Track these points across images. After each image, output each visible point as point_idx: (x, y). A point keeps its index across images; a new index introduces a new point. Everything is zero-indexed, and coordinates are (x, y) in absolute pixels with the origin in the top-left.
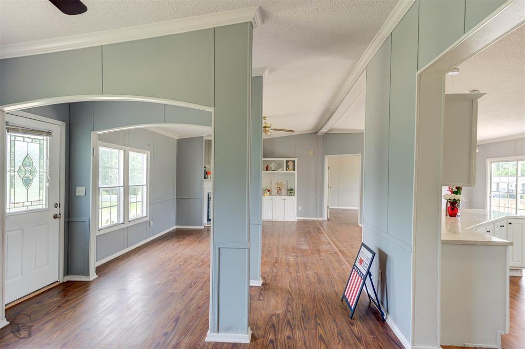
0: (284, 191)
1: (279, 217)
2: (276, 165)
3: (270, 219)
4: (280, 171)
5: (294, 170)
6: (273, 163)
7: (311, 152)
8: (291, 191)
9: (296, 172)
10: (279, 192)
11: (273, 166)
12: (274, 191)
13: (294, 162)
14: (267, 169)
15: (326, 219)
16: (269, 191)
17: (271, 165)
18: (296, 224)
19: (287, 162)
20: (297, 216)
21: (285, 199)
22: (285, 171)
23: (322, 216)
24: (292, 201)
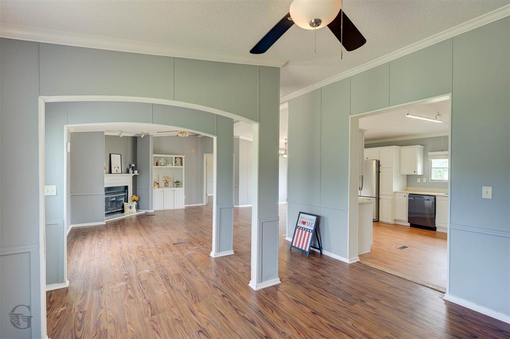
0: (170, 184)
1: (169, 206)
2: (164, 161)
3: (161, 209)
4: (169, 166)
5: (182, 165)
6: (162, 160)
7: (193, 151)
8: (178, 184)
9: (183, 167)
10: (166, 184)
11: (162, 161)
12: (162, 184)
13: (181, 158)
14: (157, 165)
15: (205, 205)
16: (158, 184)
17: (160, 161)
18: (183, 210)
19: (176, 158)
20: (185, 204)
21: (174, 191)
22: (174, 166)
23: (202, 202)
24: (181, 192)
